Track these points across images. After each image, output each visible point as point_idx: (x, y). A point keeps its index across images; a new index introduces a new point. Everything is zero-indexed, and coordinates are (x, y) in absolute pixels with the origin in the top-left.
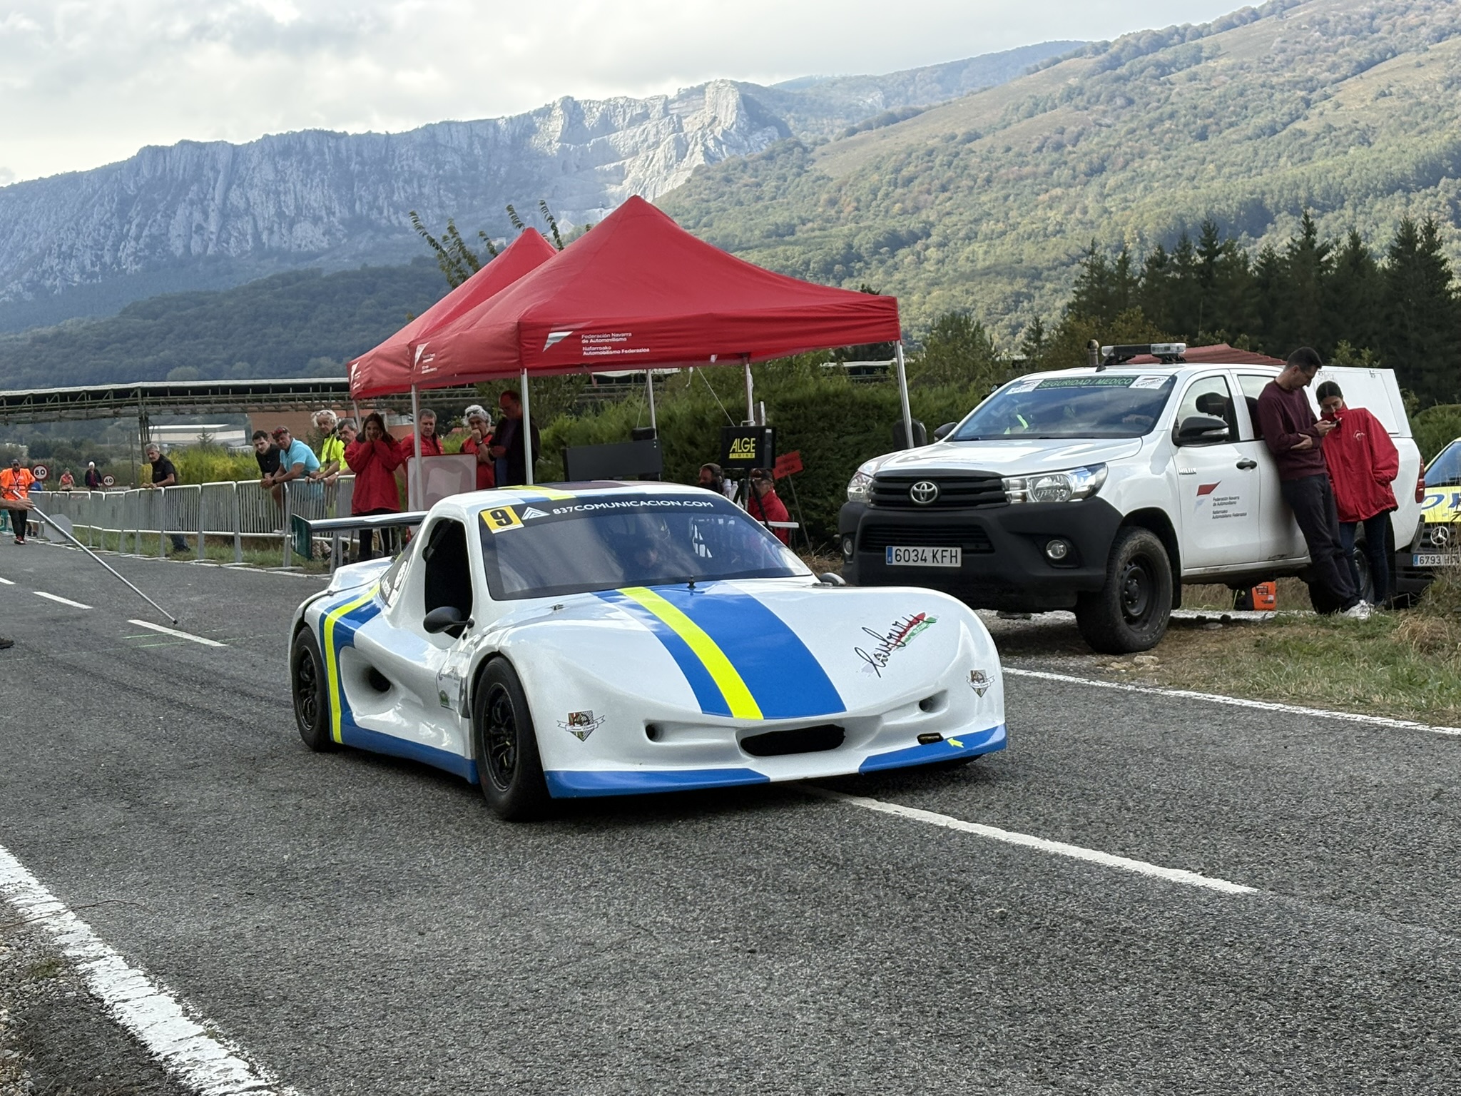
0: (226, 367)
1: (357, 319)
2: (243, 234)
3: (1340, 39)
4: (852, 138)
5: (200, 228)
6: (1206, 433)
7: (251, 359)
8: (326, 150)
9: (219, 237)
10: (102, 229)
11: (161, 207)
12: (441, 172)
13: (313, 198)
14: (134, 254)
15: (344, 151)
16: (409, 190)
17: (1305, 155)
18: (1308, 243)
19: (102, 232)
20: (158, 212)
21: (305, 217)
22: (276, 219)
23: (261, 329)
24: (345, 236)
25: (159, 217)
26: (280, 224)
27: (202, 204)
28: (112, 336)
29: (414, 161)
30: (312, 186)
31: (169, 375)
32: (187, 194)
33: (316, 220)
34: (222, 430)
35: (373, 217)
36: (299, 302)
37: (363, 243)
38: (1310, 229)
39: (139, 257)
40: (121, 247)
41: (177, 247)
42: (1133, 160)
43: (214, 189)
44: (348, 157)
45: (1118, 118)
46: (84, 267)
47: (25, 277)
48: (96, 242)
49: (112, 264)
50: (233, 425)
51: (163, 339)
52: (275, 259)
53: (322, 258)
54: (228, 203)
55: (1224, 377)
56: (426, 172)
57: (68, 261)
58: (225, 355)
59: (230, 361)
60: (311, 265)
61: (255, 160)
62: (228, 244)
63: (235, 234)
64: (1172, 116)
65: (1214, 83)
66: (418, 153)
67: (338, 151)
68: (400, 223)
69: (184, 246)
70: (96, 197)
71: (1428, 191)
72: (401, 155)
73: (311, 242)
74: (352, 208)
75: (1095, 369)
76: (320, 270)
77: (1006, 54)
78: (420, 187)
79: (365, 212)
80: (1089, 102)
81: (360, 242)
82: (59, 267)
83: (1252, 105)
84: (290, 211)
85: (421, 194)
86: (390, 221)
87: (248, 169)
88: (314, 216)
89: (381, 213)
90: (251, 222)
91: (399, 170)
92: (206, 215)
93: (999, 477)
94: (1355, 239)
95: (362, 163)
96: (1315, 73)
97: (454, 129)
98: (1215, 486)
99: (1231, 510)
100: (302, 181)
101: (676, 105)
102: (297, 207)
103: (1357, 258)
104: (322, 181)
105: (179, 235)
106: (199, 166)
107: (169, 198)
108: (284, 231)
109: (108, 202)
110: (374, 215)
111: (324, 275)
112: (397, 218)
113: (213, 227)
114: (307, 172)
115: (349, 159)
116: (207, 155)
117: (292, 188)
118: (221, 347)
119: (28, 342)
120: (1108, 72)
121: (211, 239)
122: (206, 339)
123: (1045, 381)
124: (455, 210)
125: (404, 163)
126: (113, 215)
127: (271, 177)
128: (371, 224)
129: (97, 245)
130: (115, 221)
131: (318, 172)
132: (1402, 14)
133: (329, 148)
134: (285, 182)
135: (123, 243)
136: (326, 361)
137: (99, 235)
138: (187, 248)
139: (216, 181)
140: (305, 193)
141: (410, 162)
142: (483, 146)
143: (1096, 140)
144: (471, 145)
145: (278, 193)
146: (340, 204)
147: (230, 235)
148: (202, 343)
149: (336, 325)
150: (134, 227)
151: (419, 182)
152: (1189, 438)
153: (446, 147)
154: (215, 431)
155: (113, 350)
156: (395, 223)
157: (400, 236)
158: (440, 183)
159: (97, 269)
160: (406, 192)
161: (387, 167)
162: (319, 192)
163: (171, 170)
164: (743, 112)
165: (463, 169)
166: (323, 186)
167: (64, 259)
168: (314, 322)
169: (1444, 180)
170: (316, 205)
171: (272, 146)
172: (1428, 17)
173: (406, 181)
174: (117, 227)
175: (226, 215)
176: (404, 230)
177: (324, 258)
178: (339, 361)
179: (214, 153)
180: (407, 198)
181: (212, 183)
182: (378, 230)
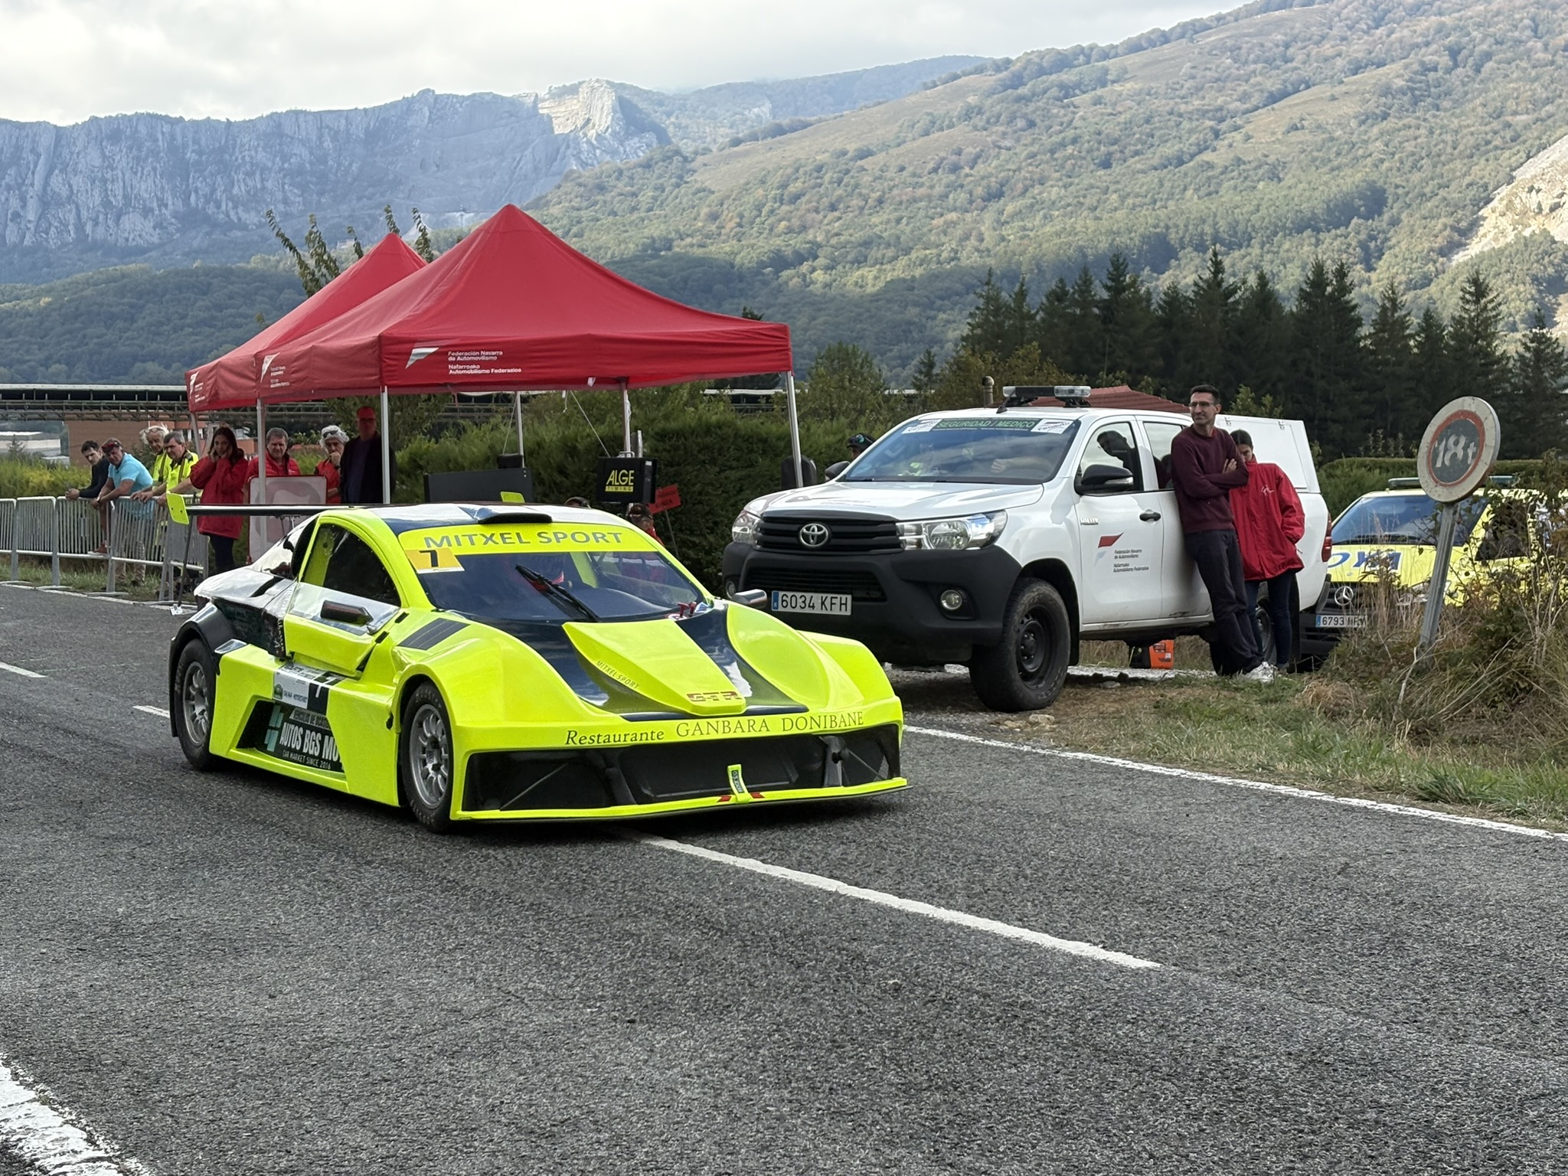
0: (42, 369)
1: (188, 321)
2: (64, 223)
3: (1252, 67)
4: (736, 149)
5: (16, 215)
6: (1109, 482)
7: (70, 362)
8: (160, 136)
9: (37, 226)
12: (286, 165)
13: (143, 187)
15: (179, 138)
16: (250, 183)
17: (1212, 189)
18: (1215, 282)
21: (135, 207)
22: (102, 210)
23: (81, 330)
24: (178, 230)
26: (106, 214)
27: (19, 189)
29: (256, 152)
30: (142, 173)
32: (4, 178)
33: (146, 212)
34: (35, 438)
35: (210, 212)
37: (198, 239)
38: (1218, 268)
42: (1033, 186)
43: (33, 173)
45: (1018, 140)
50: (47, 433)
52: (99, 253)
53: (151, 256)
54: (49, 189)
55: (1129, 423)
56: (270, 164)
58: (41, 356)
59: (46, 363)
61: (80, 144)
62: (47, 234)
63: (56, 224)
64: (1074, 141)
65: (1119, 109)
66: (262, 143)
67: (173, 138)
68: (239, 219)
71: (1338, 232)
72: (242, 146)
73: (140, 236)
74: (186, 201)
75: (996, 410)
77: (903, 66)
78: (263, 180)
79: (200, 205)
80: (988, 122)
81: (195, 238)
83: (1158, 134)
84: (118, 201)
85: (264, 188)
86: (228, 216)
87: (72, 153)
88: (144, 207)
89: (219, 207)
90: (74, 211)
91: (240, 161)
92: (23, 200)
93: (894, 521)
94: (1262, 279)
95: (200, 153)
96: (1226, 103)
97: (301, 119)
98: (1117, 538)
99: (1132, 563)
100: (132, 168)
101: (546, 104)
102: (125, 196)
103: (1264, 297)
104: (154, 169)
106: (18, 148)
108: (110, 222)
110: (211, 209)
111: (154, 272)
112: (237, 213)
113: (31, 216)
114: (138, 159)
115: (185, 146)
116: (27, 136)
117: (120, 175)
118: (35, 347)
120: (1009, 91)
121: (28, 229)
122: (21, 337)
123: (944, 421)
124: (301, 207)
125: (246, 153)
127: (97, 162)
128: (207, 219)
131: (150, 160)
132: (1318, 43)
133: (163, 133)
134: (113, 169)
136: (152, 367)
139: (36, 165)
140: (134, 182)
141: (253, 153)
142: (334, 139)
143: (995, 163)
144: (320, 137)
145: (104, 181)
146: (174, 196)
147: (51, 224)
148: (15, 342)
149: (165, 327)
151: (261, 174)
152: (1091, 486)
153: (292, 138)
154: (27, 438)
156: (234, 218)
157: (239, 234)
158: (285, 177)
160: (246, 185)
161: (227, 157)
162: (150, 181)
164: (619, 115)
165: (311, 163)
166: (155, 175)
168: (140, 323)
169: (1355, 220)
170: (146, 195)
171: (101, 130)
172: (1344, 48)
173: (247, 174)
175: (47, 202)
176: (244, 227)
177: (154, 254)
178: (168, 367)
179: (35, 135)
180: (248, 192)
181: (32, 167)
182: (215, 225)
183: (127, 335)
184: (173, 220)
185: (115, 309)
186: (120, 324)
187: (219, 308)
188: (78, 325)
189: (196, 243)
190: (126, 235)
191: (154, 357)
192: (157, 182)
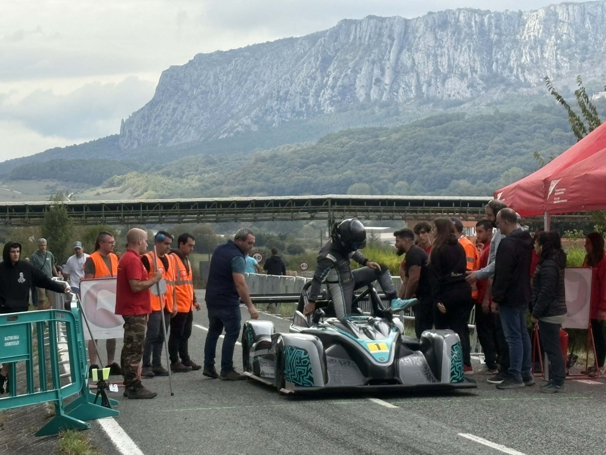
2: (408, 85)
5: (378, 81)
7: (410, 179)
9: (391, 88)
10: (309, 80)
11: (351, 65)
12: (558, 42)
13: (461, 59)
14: (330, 99)
16: (533, 54)
19: (308, 83)
20: (349, 68)
21: (455, 73)
22: (433, 75)
23: (417, 157)
24: (484, 88)
25: (349, 72)
26: (436, 79)
27: (380, 63)
28: (311, 159)
29: (538, 33)
30: (461, 50)
31: (350, 189)
32: (370, 56)
33: (463, 76)
34: (385, 231)
35: (505, 75)
36: (447, 137)
37: (497, 94)
39: (334, 101)
40: (321, 94)
41: (361, 94)
43: (390, 52)
44: (489, 29)
46: (294, 108)
47: (253, 113)
48: (304, 89)
49: (314, 106)
51: (347, 162)
53: (466, 105)
54: (400, 62)
57: (283, 103)
58: (390, 175)
59: (394, 180)
60: (458, 110)
61: (421, 30)
62: (398, 93)
67: (482, 24)
68: (526, 80)
69: (366, 94)
70: (306, 57)
72: (529, 28)
73: (458, 93)
74: (490, 67)
76: (464, 114)
78: (542, 52)
79: (499, 70)
81: (495, 93)
82: (278, 107)
84: (444, 69)
85: (543, 58)
86: (517, 77)
87: (415, 37)
88: (462, 72)
89: (511, 72)
90: (415, 77)
91: (527, 39)
92: (383, 70)
97: (570, 8)
100: (454, 47)
102: (449, 66)
104: (469, 47)
105: (363, 86)
106: (380, 35)
107: (357, 58)
108: (439, 84)
109: (314, 60)
110: (506, 73)
111: (466, 117)
112: (524, 76)
114: (458, 40)
115: (490, 30)
116: (386, 27)
117: (447, 52)
118: (387, 169)
119: (253, 161)
121: (385, 89)
122: (378, 163)
125: (532, 34)
126: (317, 70)
127: (432, 43)
128: (503, 80)
129: (305, 92)
130: (318, 74)
133: (476, 22)
134: (442, 47)
135: (323, 91)
136: (463, 183)
137: (307, 85)
138: (368, 95)
139: (391, 45)
140: (456, 56)
141: (536, 33)
142: (593, 22)
144: (583, 21)
145: (436, 56)
146: (482, 65)
148: (375, 166)
150: (331, 79)
151: (542, 48)
153: (564, 22)
154: (380, 232)
155: (311, 169)
156: (522, 79)
157: (525, 90)
158: (558, 49)
159: (304, 109)
160: (531, 56)
161: (518, 37)
162: (466, 56)
163: (360, 38)
165: (576, 40)
166: (470, 51)
167: (281, 101)
168: (457, 153)
170: (463, 65)
171: (434, 21)
173: (531, 48)
174: (319, 79)
176: (528, 85)
177: (467, 105)
178: (474, 183)
179: (392, 25)
180: (532, 60)
181: (389, 47)
182: (509, 85)
183: (447, 161)
184: (481, 82)
185: (441, 144)
186: (443, 154)
187: (510, 142)
188: (415, 154)
189: (495, 97)
190: (449, 93)
192: (471, 55)
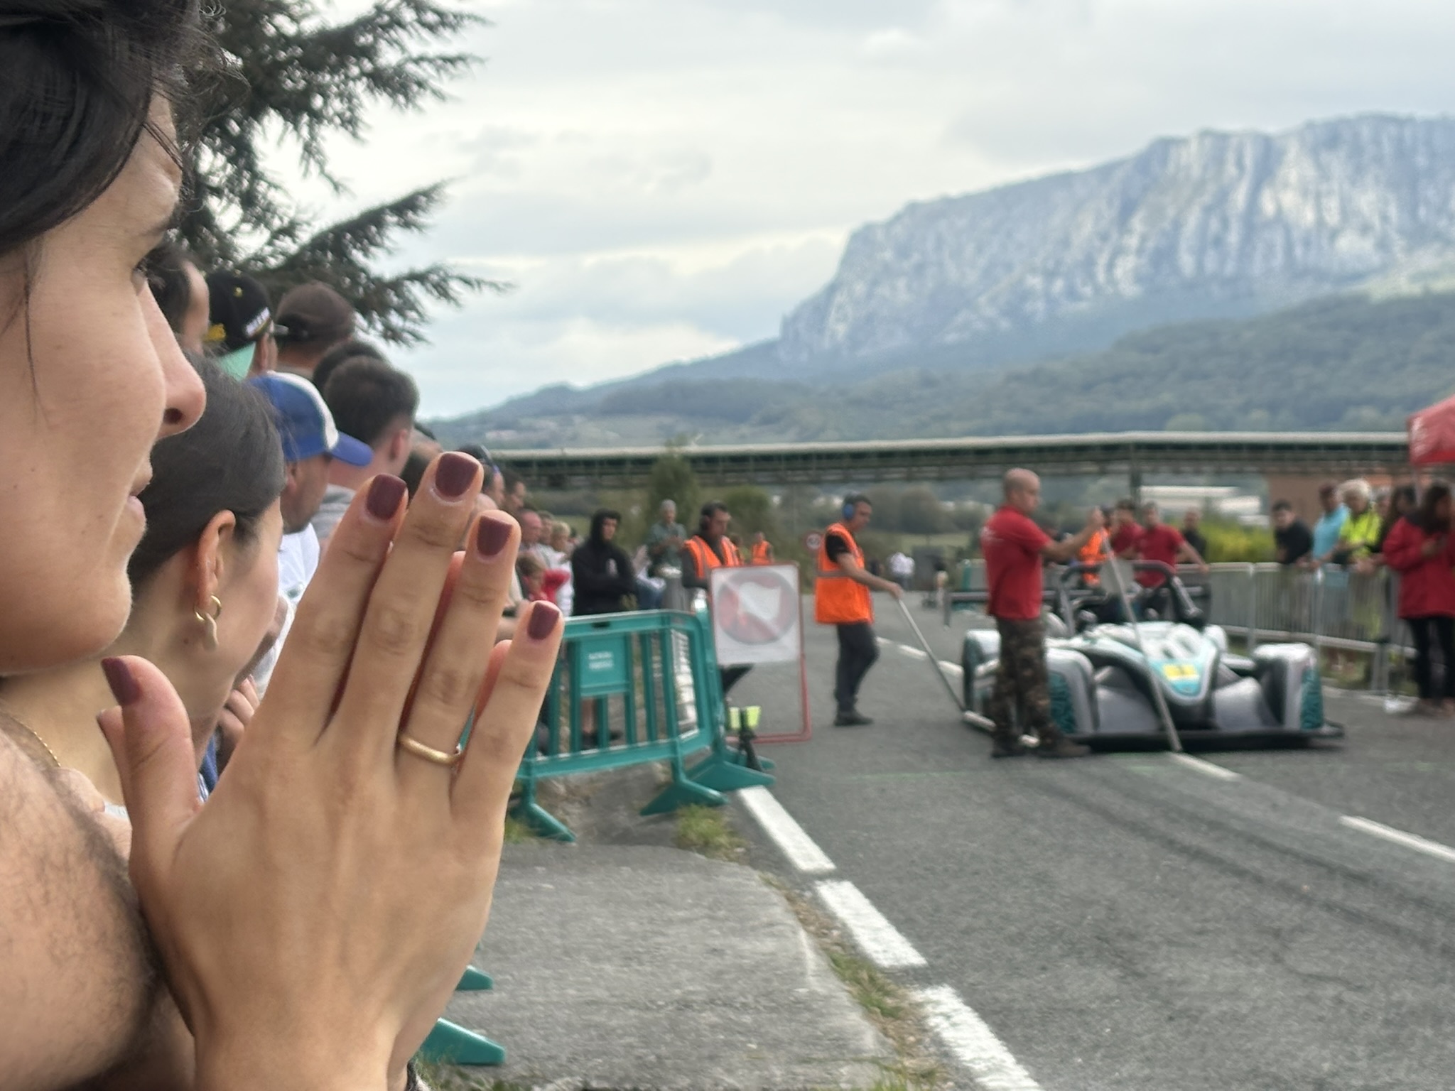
1: (1413, 357)
5: (1217, 240)
8: (1385, 140)
9: (1240, 252)
10: (1097, 241)
13: (1364, 202)
14: (1134, 271)
15: (1409, 140)
19: (1096, 245)
21: (1353, 225)
22: (1314, 228)
23: (1287, 369)
26: (1319, 236)
27: (1220, 208)
28: (1103, 374)
31: (1168, 423)
34: (1230, 495)
35: (1441, 227)
36: (1337, 334)
37: (1427, 260)
39: (1141, 276)
40: (1118, 263)
41: (1187, 262)
44: (1413, 148)
49: (1107, 284)
51: (1164, 378)
52: (1310, 280)
53: (1370, 279)
54: (1255, 209)
58: (1239, 401)
59: (1246, 408)
60: (1356, 288)
62: (1252, 260)
63: (1261, 248)
67: (1401, 140)
69: (1196, 263)
73: (1358, 258)
74: (1413, 212)
76: (1368, 296)
79: (1431, 219)
84: (1333, 218)
88: (1364, 224)
90: (1283, 233)
92: (1225, 223)
95: (1432, 156)
100: (1350, 178)
102: (1342, 213)
105: (1191, 249)
107: (1181, 201)
108: (1324, 244)
109: (1107, 206)
110: (1443, 223)
111: (1374, 302)
113: (1233, 238)
114: (1358, 169)
115: (1415, 150)
117: (1337, 187)
118: (1234, 390)
119: (1001, 379)
121: (1230, 255)
122: (1216, 379)
126: (1111, 223)
127: (1312, 174)
128: (1437, 234)
129: (1090, 260)
130: (1113, 230)
131: (1373, 167)
133: (1389, 136)
134: (1329, 180)
137: (1093, 248)
139: (1240, 178)
140: (1354, 196)
145: (1318, 195)
146: (1399, 208)
147: (1255, 248)
149: (1384, 365)
150: (1135, 237)
154: (1222, 496)
155: (1102, 391)
166: (1378, 186)
168: (1355, 361)
174: (1115, 238)
175: (1252, 225)
178: (1385, 410)
179: (1240, 145)
183: (1339, 374)
184: (1398, 238)
185: (1326, 345)
186: (1331, 362)
188: (1283, 363)
189: (1425, 265)
190: (1342, 257)
191: (1370, 401)
192: (1381, 193)
